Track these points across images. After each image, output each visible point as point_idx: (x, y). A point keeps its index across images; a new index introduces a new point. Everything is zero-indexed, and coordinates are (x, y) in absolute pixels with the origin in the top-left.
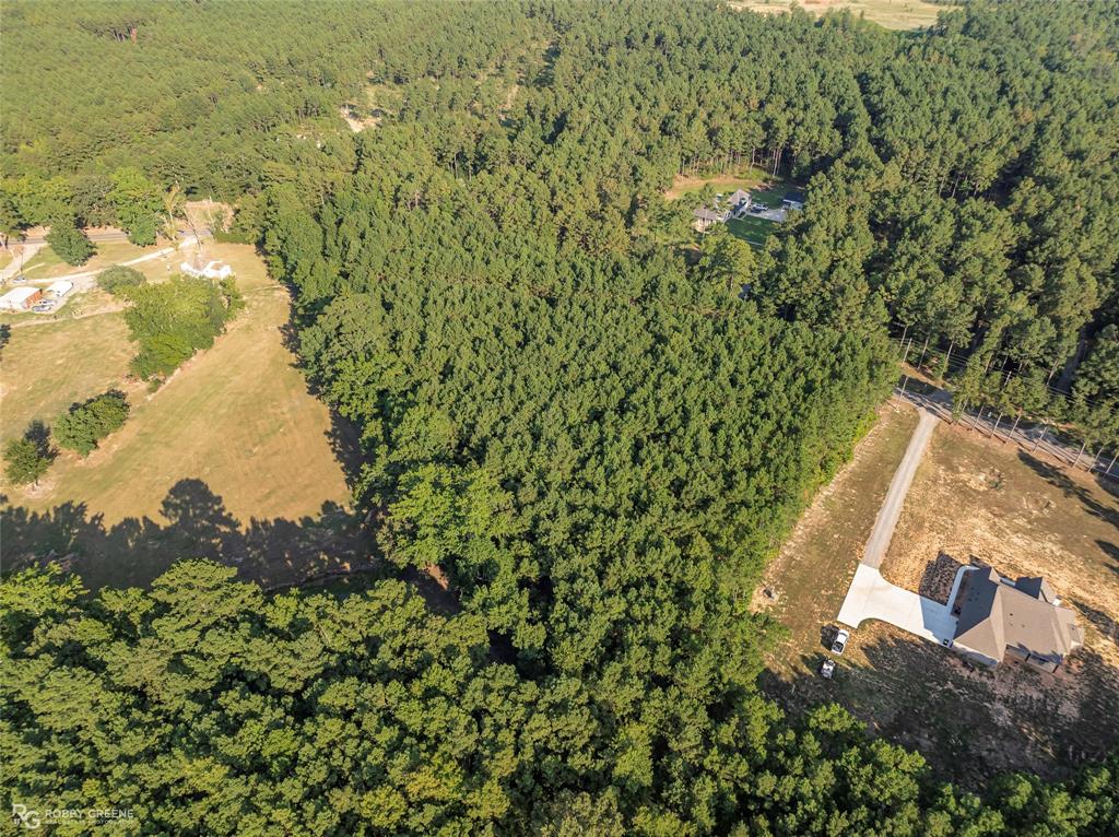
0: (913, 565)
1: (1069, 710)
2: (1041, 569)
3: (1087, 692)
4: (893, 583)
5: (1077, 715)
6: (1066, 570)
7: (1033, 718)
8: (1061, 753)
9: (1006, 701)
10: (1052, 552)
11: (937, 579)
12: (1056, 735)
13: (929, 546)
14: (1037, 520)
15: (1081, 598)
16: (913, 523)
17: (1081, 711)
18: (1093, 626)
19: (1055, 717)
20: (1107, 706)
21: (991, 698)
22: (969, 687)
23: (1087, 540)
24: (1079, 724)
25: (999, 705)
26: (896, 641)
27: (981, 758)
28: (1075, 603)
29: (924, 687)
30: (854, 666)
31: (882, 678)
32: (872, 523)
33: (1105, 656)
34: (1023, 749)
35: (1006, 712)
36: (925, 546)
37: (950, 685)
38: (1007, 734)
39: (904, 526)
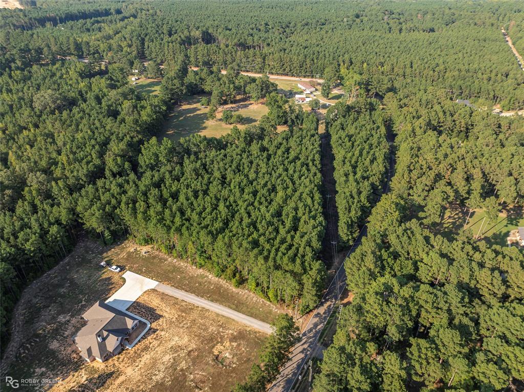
0: (154, 302)
1: (54, 345)
2: (142, 363)
3: (60, 357)
4: (145, 292)
5: (51, 347)
6: (140, 377)
7: (57, 330)
8: (38, 336)
9: (69, 321)
10: (155, 375)
11: (144, 310)
12: (46, 336)
13: (168, 312)
15: (117, 377)
16: (184, 308)
17: (52, 350)
18: (96, 376)
19: (54, 338)
20: (50, 363)
21: (72, 316)
22: (80, 309)
24: (46, 347)
25: (68, 318)
26: (111, 288)
27: (49, 306)
28: (115, 372)
29: (86, 294)
30: (103, 273)
31: (95, 281)
32: (186, 291)
33: (76, 374)
34: (46, 322)
35: (64, 320)
36: (167, 310)
37: (83, 303)
38: (54, 318)
39: (184, 304)
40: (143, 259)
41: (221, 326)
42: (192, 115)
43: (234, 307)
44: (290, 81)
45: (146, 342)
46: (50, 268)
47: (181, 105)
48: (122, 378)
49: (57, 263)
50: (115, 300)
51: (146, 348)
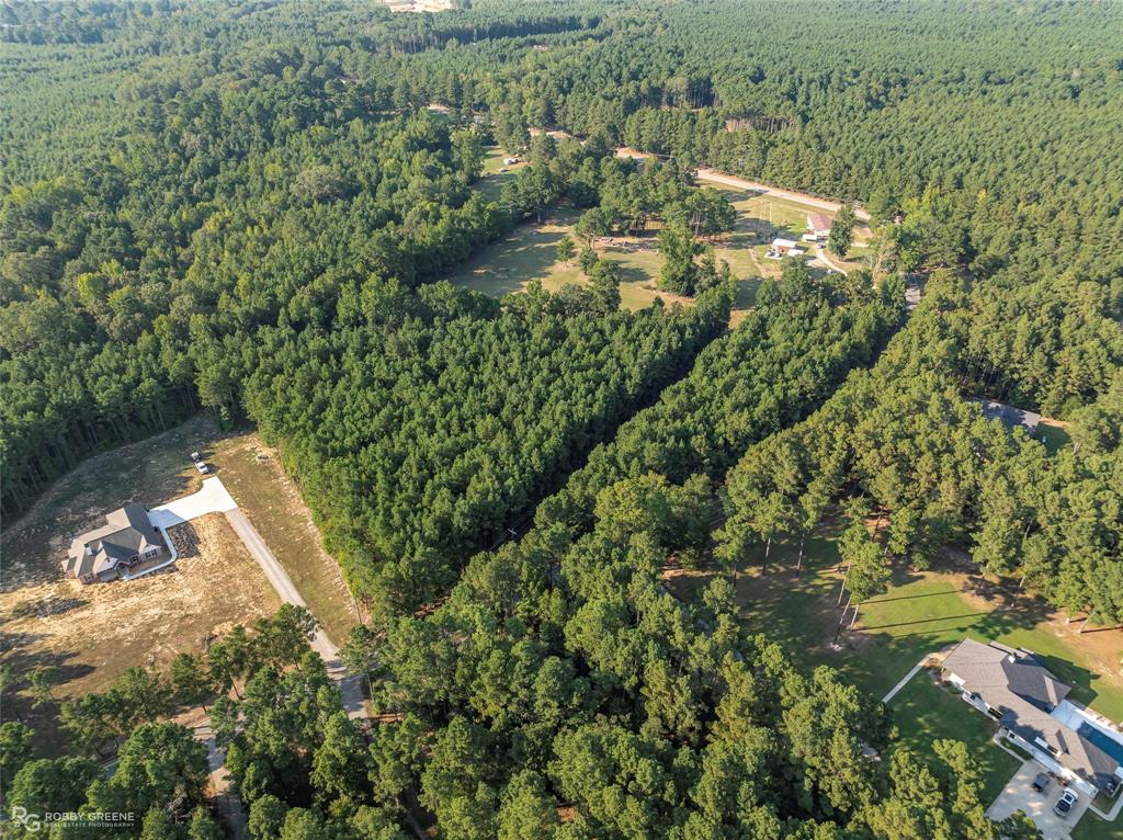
0: (208, 533)
1: (56, 541)
2: (123, 605)
3: (50, 557)
4: (208, 514)
5: (51, 542)
6: (104, 622)
7: (75, 523)
8: (52, 523)
10: (123, 627)
11: (185, 538)
12: (58, 527)
13: (210, 551)
14: (153, 642)
15: (82, 610)
16: (235, 554)
17: (49, 545)
18: (63, 598)
19: (63, 532)
20: (35, 561)
23: (101, 662)
24: (48, 540)
26: (176, 493)
27: (93, 491)
28: (84, 603)
30: (186, 468)
31: (167, 476)
32: (260, 532)
33: (47, 586)
34: (74, 509)
36: (213, 549)
38: (85, 508)
39: (239, 548)
40: (250, 467)
41: (255, 598)
42: (544, 246)
43: (298, 578)
44: (802, 206)
45: (151, 580)
46: (134, 441)
47: (543, 224)
48: (86, 613)
49: (148, 436)
50: (167, 511)
51: (141, 589)
